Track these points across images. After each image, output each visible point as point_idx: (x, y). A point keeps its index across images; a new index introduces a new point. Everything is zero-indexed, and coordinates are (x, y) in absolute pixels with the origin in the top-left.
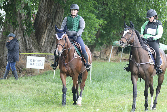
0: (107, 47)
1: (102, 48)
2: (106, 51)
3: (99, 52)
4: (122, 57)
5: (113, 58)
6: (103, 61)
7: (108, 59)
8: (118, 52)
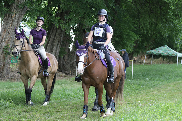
0: (142, 54)
1: (139, 55)
2: (142, 57)
3: (137, 58)
4: (152, 60)
5: (146, 62)
6: (140, 64)
7: (143, 62)
8: (149, 57)
